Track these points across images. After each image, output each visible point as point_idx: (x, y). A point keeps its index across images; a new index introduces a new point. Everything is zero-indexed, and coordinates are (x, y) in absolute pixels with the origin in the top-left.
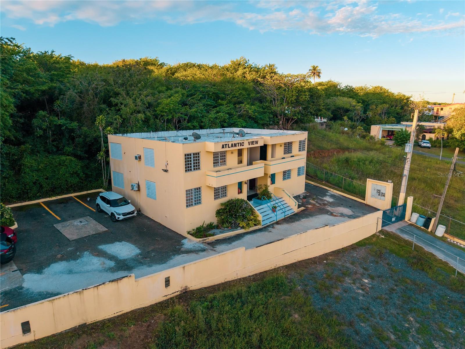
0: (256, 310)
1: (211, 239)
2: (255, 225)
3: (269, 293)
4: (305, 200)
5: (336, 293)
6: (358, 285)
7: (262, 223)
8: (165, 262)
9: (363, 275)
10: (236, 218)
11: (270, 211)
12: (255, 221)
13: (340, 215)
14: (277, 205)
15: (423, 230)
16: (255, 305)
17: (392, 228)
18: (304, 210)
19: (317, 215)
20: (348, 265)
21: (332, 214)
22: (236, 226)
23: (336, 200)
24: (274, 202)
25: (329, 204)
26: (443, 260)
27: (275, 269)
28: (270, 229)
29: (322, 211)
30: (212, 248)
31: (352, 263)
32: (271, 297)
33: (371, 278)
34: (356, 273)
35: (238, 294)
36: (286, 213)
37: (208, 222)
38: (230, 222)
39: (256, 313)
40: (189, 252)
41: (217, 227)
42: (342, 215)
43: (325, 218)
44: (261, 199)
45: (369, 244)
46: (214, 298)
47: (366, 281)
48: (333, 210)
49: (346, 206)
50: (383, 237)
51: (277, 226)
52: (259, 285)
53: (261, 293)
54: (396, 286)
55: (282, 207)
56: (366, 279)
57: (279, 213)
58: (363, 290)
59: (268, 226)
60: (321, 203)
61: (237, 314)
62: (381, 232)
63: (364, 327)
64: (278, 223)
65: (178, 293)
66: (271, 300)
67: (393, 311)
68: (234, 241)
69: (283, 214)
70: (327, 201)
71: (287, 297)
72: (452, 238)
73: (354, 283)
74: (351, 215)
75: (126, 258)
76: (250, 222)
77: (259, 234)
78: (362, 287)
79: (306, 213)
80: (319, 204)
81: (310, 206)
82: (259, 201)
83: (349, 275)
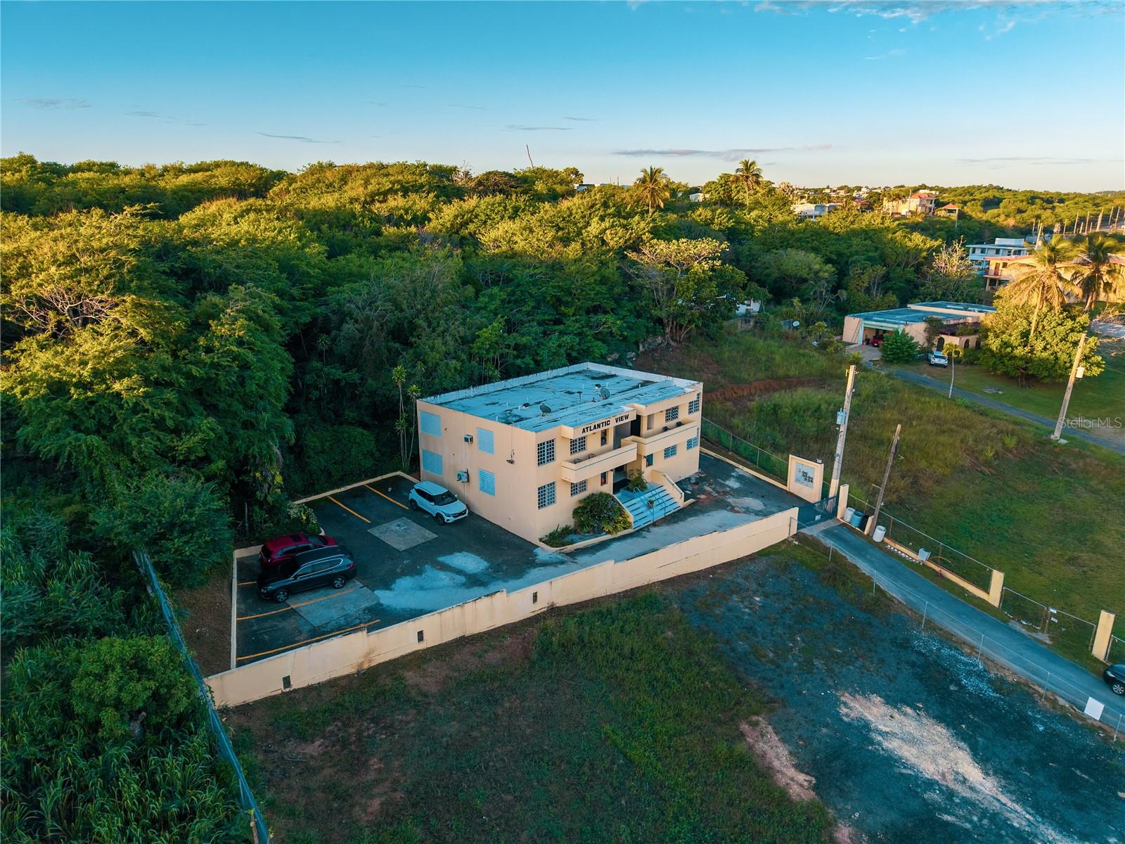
0: (627, 627)
1: (570, 548)
2: (625, 528)
3: (641, 611)
4: (696, 487)
5: (718, 612)
6: (746, 603)
7: (633, 526)
8: (521, 577)
9: (755, 593)
10: (600, 520)
11: (645, 508)
12: (625, 522)
13: (744, 510)
14: (653, 499)
15: (857, 532)
16: (625, 622)
17: (813, 531)
18: (693, 503)
19: (710, 511)
20: (740, 580)
21: (733, 510)
22: (600, 531)
23: (744, 484)
24: (650, 494)
25: (732, 493)
26: (867, 574)
27: (648, 585)
28: (644, 533)
29: (720, 504)
30: (572, 560)
31: (746, 578)
32: (643, 614)
33: (766, 595)
34: (748, 590)
35: (608, 610)
36: (667, 510)
37: (563, 526)
38: (592, 526)
39: (628, 628)
40: (545, 564)
41: (575, 532)
42: (748, 511)
43: (721, 515)
44: (632, 491)
45: (775, 553)
46: (583, 614)
47: (758, 599)
48: (736, 503)
49: (756, 496)
50: (797, 543)
51: (653, 529)
52: (630, 602)
53: (632, 610)
54: (793, 604)
55: (660, 501)
56: (758, 597)
57: (656, 509)
58: (750, 609)
59: (641, 530)
60: (720, 490)
61: (608, 629)
62: (796, 536)
63: (742, 646)
64: (654, 524)
65: (545, 609)
66: (643, 618)
67: (780, 631)
68: (598, 551)
69: (663, 512)
70: (729, 487)
71: (661, 615)
72: (893, 544)
73: (742, 602)
74: (760, 511)
75: (475, 572)
76: (618, 525)
77: (629, 541)
78: (751, 605)
79: (696, 507)
80: (718, 492)
81: (703, 496)
82: (630, 493)
83: (737, 593)
